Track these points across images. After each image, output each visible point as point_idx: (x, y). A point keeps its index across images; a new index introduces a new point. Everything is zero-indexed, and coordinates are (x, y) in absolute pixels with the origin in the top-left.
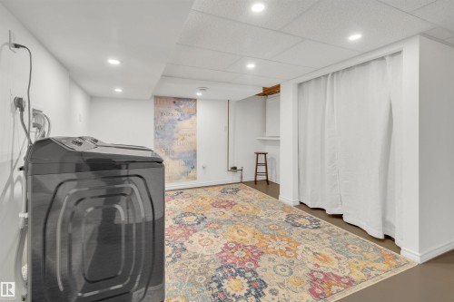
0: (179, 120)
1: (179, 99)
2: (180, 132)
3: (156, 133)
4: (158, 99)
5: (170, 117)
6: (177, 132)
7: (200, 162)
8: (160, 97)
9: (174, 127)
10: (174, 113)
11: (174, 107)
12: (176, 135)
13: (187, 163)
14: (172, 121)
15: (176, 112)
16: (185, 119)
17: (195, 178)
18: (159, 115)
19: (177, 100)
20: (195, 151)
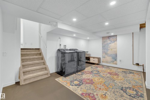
0: (110, 43)
1: (110, 36)
2: (110, 47)
3: (103, 48)
4: (103, 38)
5: (107, 43)
6: (109, 47)
7: (119, 58)
8: (104, 37)
9: (108, 46)
10: (108, 41)
11: (108, 39)
12: (109, 48)
13: (113, 58)
14: (108, 44)
15: (109, 41)
16: (112, 43)
17: (116, 64)
18: (103, 42)
19: (109, 37)
20: (116, 54)
